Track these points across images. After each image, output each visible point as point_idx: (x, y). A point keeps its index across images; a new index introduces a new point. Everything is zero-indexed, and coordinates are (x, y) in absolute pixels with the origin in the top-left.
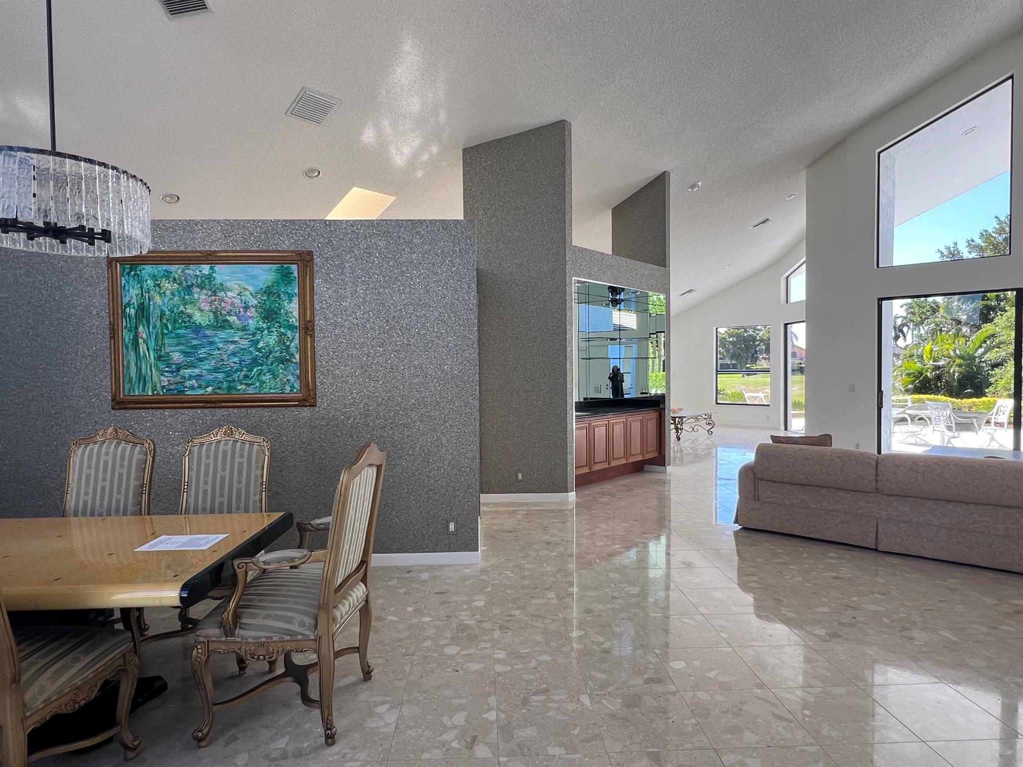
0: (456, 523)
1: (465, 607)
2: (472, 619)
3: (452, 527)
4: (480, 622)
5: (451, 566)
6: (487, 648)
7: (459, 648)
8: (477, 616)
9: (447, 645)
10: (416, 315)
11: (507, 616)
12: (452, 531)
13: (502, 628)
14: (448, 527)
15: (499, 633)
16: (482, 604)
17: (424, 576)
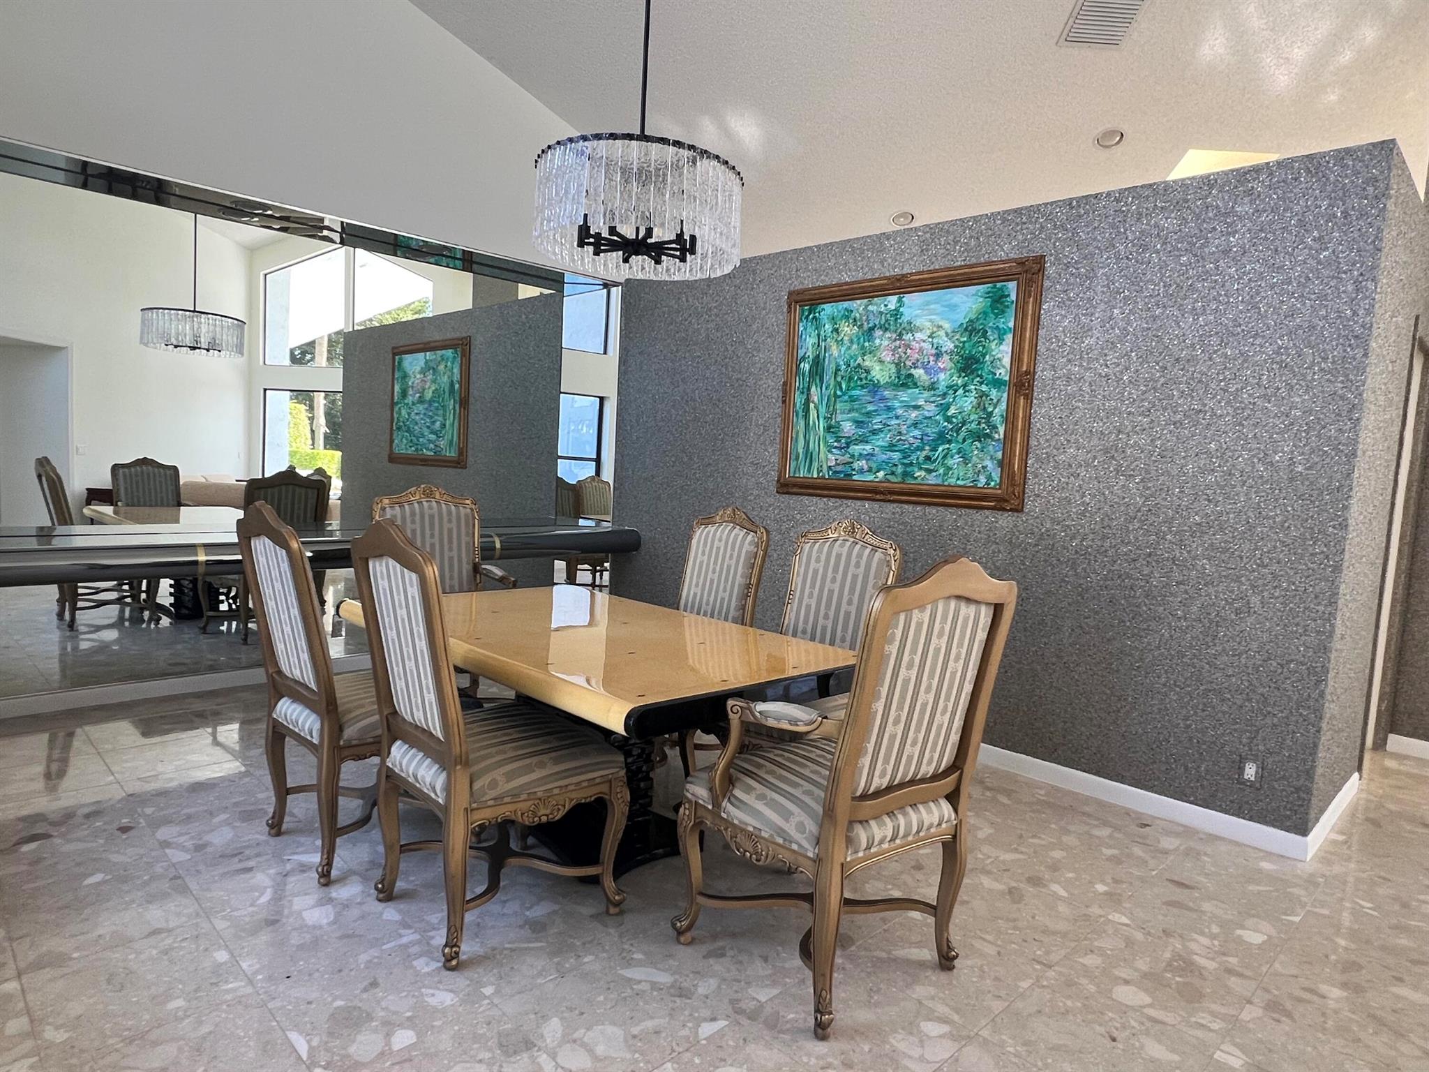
0: (1262, 767)
1: (1215, 929)
2: (1213, 959)
3: (1250, 771)
4: (1230, 971)
5: (1237, 844)
6: (1211, 1030)
7: (1148, 1000)
8: (1231, 959)
9: (1127, 982)
10: (1226, 356)
11: (1305, 989)
12: (1248, 781)
13: (1273, 1006)
14: (1241, 770)
15: (1258, 1012)
16: (1256, 938)
17: (1168, 843)
